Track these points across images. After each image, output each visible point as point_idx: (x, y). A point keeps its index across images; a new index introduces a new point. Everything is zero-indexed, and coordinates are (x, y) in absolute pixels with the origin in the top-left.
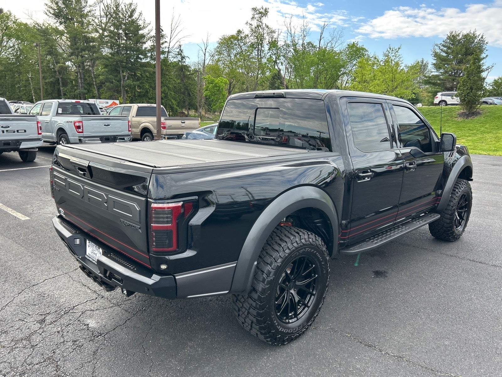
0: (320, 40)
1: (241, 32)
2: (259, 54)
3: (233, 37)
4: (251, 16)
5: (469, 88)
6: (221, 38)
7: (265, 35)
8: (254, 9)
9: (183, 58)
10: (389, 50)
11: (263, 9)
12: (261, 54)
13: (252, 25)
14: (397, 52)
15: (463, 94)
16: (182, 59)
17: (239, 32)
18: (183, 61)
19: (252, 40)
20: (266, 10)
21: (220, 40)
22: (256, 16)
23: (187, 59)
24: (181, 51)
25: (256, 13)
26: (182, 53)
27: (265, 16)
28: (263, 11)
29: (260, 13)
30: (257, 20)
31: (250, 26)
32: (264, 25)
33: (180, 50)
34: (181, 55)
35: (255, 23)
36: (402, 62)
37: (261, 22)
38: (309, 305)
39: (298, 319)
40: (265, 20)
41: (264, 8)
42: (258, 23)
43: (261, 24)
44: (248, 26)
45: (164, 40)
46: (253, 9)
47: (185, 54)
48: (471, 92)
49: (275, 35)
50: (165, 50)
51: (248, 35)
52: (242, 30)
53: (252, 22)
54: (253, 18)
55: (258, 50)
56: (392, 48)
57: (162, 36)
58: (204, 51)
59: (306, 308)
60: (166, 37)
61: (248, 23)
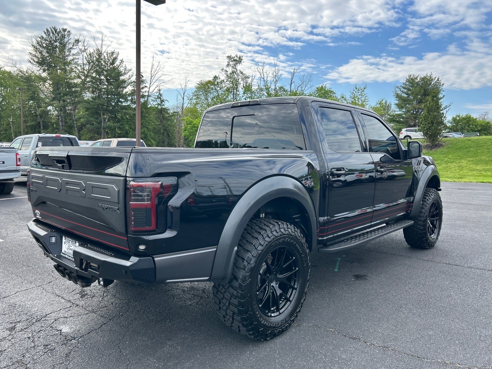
0: (291, 84)
1: (218, 77)
2: (235, 97)
3: (209, 82)
4: (226, 63)
5: (430, 123)
6: (198, 83)
7: (240, 80)
8: (229, 57)
9: (162, 101)
10: (355, 89)
11: (237, 57)
12: (236, 97)
13: (227, 72)
14: (363, 91)
15: (425, 128)
16: (161, 103)
17: (216, 77)
18: (162, 104)
19: (227, 84)
20: (240, 58)
21: (198, 85)
22: (231, 63)
23: (166, 102)
24: (161, 95)
25: (230, 61)
26: (161, 97)
27: (240, 63)
28: (238, 59)
29: (235, 60)
30: (232, 67)
32: (238, 71)
33: (160, 94)
34: (160, 98)
35: (230, 70)
36: (368, 100)
37: (236, 69)
38: (291, 299)
39: (280, 314)
40: (239, 67)
41: (238, 56)
42: (233, 70)
43: (236, 70)
44: (223, 73)
45: (144, 85)
46: (228, 57)
47: (164, 98)
48: (433, 126)
49: (249, 81)
50: (145, 94)
51: (223, 81)
53: (227, 69)
54: (228, 65)
55: (234, 94)
56: (358, 88)
57: (143, 82)
58: (183, 95)
59: (289, 303)
60: (146, 83)
61: (223, 69)
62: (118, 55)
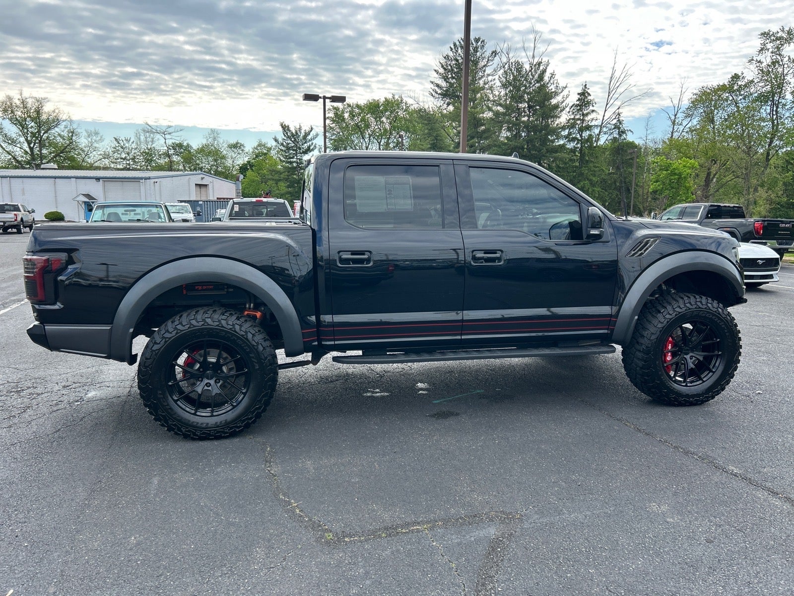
1: (739, 76)
2: (775, 111)
3: (723, 88)
4: (759, 47)
6: (695, 92)
8: (765, 35)
9: (622, 132)
11: (783, 31)
12: (777, 111)
13: (762, 63)
16: (620, 135)
17: (735, 77)
18: (622, 137)
19: (761, 88)
20: (790, 33)
21: (695, 97)
22: (769, 46)
23: (629, 134)
24: (620, 123)
25: (768, 41)
26: (621, 126)
27: (789, 43)
28: (785, 36)
29: (780, 38)
30: (772, 52)
31: (758, 64)
32: (786, 59)
33: (619, 120)
34: (619, 128)
35: (766, 59)
37: (780, 55)
40: (788, 50)
41: (787, 29)
42: (774, 57)
43: (779, 58)
44: (753, 67)
45: (591, 108)
46: (762, 34)
47: (625, 126)
50: (590, 124)
51: (752, 81)
52: (740, 74)
53: (761, 58)
54: (762, 49)
55: (773, 104)
57: (589, 103)
58: (673, 118)
60: (594, 104)
61: (753, 60)
62: (548, 65)
